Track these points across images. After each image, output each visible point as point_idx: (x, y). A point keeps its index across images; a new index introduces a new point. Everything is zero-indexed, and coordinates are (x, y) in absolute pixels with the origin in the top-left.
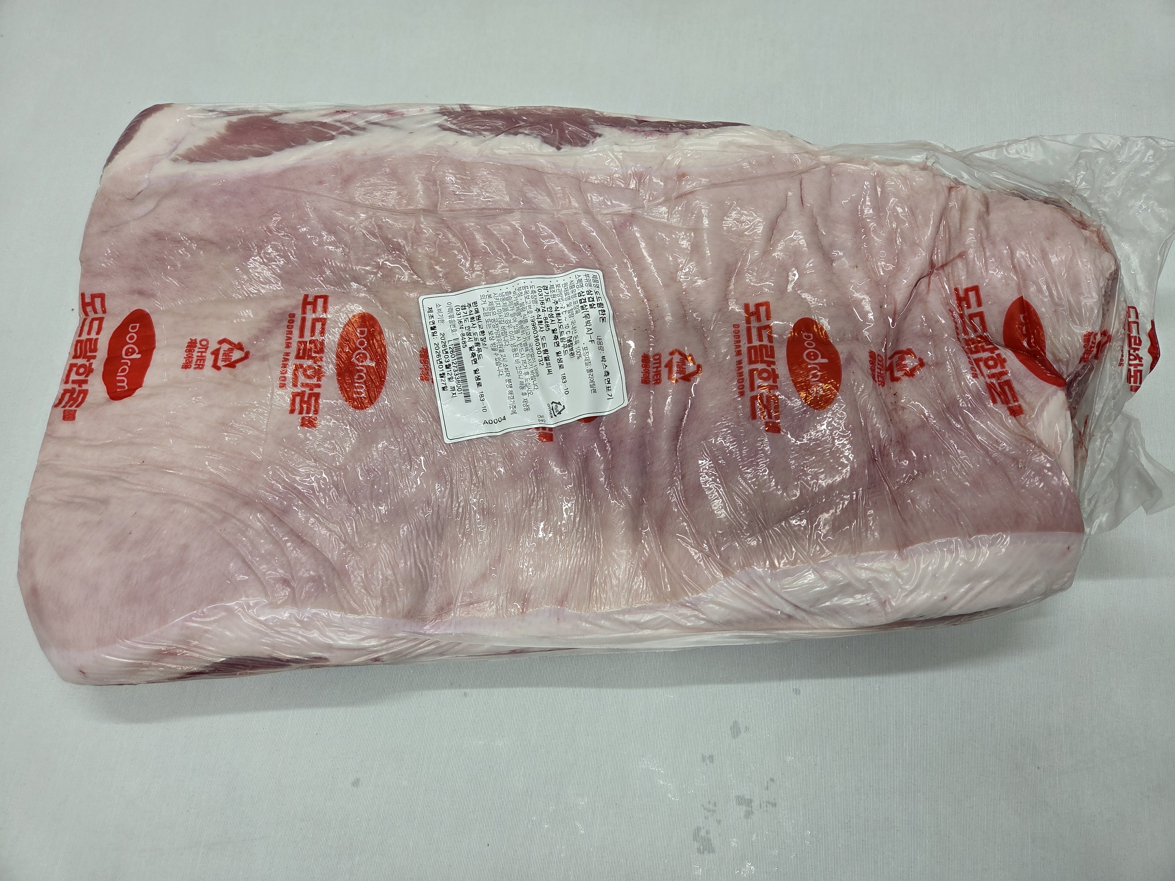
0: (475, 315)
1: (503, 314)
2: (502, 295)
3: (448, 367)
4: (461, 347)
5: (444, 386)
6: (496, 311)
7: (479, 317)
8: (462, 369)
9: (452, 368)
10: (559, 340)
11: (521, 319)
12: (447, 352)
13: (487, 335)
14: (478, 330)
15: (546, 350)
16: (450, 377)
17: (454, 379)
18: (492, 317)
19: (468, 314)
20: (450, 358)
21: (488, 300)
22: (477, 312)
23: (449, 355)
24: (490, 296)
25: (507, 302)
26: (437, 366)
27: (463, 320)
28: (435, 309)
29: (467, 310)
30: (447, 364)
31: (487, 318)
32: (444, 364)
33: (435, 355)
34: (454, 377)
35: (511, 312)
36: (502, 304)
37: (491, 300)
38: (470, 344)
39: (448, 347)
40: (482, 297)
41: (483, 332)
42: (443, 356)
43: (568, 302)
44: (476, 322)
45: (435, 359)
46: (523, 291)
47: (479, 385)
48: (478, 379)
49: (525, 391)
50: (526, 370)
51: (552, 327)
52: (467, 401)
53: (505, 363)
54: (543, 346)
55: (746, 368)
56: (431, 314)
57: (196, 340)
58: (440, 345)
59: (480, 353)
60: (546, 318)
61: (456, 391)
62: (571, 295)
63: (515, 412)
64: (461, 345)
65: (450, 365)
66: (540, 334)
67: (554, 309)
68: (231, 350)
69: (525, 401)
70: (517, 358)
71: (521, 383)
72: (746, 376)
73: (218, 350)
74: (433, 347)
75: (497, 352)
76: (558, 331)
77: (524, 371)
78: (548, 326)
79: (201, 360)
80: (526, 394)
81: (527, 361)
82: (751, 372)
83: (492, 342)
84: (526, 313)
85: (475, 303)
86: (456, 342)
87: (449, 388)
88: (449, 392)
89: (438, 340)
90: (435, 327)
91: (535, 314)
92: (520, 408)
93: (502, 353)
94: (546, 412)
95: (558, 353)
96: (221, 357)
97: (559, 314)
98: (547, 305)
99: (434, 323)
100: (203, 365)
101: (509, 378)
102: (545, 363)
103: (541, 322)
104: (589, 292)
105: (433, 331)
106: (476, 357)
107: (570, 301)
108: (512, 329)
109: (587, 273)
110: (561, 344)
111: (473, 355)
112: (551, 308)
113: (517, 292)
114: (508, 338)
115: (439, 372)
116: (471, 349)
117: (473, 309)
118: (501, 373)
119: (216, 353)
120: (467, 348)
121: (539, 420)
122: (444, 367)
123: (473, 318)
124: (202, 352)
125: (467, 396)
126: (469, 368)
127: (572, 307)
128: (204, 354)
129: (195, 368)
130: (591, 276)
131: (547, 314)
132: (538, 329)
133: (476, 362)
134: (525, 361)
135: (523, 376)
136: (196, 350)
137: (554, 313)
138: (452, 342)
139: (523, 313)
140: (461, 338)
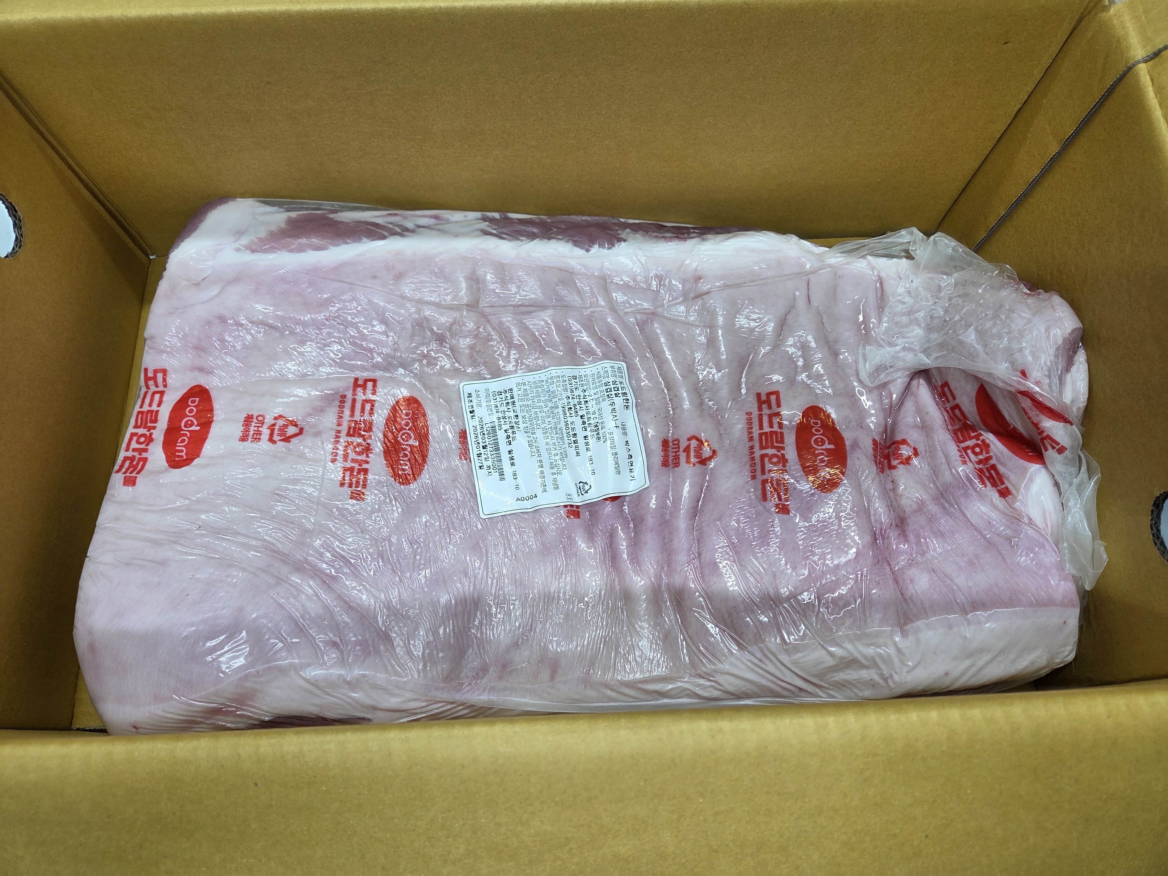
0: (510, 401)
1: (536, 400)
2: (535, 383)
3: (484, 447)
4: (497, 430)
5: (481, 465)
6: (529, 397)
7: (514, 402)
8: (498, 449)
9: (488, 449)
10: (586, 425)
11: (553, 405)
12: (484, 434)
13: (520, 419)
14: (512, 414)
15: (575, 434)
16: (486, 456)
17: (490, 459)
18: (526, 403)
19: (504, 399)
20: (487, 440)
21: (523, 387)
22: (512, 398)
23: (486, 436)
24: (524, 384)
25: (540, 389)
26: (474, 446)
27: (499, 405)
28: (474, 395)
29: (503, 395)
30: (484, 444)
31: (521, 403)
32: (481, 445)
33: (473, 436)
34: (490, 456)
35: (542, 399)
36: (535, 391)
37: (525, 387)
38: (505, 427)
39: (485, 430)
40: (518, 384)
41: (517, 416)
42: (480, 437)
43: (595, 391)
44: (511, 407)
45: (474, 440)
46: (555, 380)
47: (512, 464)
48: (512, 459)
49: (554, 471)
50: (555, 452)
51: (580, 413)
52: (501, 479)
53: (536, 444)
54: (573, 430)
55: (758, 453)
56: (471, 399)
57: (252, 415)
58: (478, 428)
59: (515, 435)
60: (575, 405)
61: (491, 470)
62: (597, 384)
63: (545, 491)
64: (497, 428)
65: (486, 446)
66: (570, 420)
67: (582, 397)
68: (286, 426)
69: (555, 480)
70: (547, 440)
71: (551, 463)
72: (758, 460)
73: (274, 425)
74: (472, 429)
75: (530, 435)
76: (586, 417)
77: (553, 452)
78: (577, 412)
79: (257, 434)
80: (555, 474)
81: (557, 443)
82: (763, 457)
83: (525, 425)
84: (557, 400)
85: (511, 390)
86: (493, 425)
87: (485, 467)
88: (485, 471)
89: (476, 422)
90: (473, 411)
91: (565, 401)
92: (550, 487)
93: (534, 436)
94: (574, 491)
95: (585, 437)
96: (276, 432)
97: (587, 401)
98: (576, 393)
99: (472, 407)
100: (259, 439)
101: (541, 459)
102: (574, 445)
103: (571, 408)
104: (614, 383)
105: (472, 414)
106: (511, 439)
107: (597, 390)
108: (544, 414)
109: (613, 365)
110: (588, 429)
111: (508, 437)
112: (579, 396)
113: (549, 381)
114: (540, 422)
115: (476, 452)
116: (506, 431)
117: (508, 395)
118: (533, 454)
119: (272, 428)
120: (503, 431)
121: (568, 499)
122: (481, 447)
123: (508, 403)
124: (258, 427)
125: (502, 474)
126: (504, 448)
127: (599, 396)
128: (260, 429)
129: (251, 441)
130: (616, 368)
131: (576, 401)
132: (568, 415)
133: (510, 444)
134: (554, 444)
135: (553, 457)
136: (253, 424)
137: (582, 400)
138: (489, 425)
139: (554, 400)
140: (497, 421)
